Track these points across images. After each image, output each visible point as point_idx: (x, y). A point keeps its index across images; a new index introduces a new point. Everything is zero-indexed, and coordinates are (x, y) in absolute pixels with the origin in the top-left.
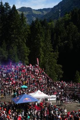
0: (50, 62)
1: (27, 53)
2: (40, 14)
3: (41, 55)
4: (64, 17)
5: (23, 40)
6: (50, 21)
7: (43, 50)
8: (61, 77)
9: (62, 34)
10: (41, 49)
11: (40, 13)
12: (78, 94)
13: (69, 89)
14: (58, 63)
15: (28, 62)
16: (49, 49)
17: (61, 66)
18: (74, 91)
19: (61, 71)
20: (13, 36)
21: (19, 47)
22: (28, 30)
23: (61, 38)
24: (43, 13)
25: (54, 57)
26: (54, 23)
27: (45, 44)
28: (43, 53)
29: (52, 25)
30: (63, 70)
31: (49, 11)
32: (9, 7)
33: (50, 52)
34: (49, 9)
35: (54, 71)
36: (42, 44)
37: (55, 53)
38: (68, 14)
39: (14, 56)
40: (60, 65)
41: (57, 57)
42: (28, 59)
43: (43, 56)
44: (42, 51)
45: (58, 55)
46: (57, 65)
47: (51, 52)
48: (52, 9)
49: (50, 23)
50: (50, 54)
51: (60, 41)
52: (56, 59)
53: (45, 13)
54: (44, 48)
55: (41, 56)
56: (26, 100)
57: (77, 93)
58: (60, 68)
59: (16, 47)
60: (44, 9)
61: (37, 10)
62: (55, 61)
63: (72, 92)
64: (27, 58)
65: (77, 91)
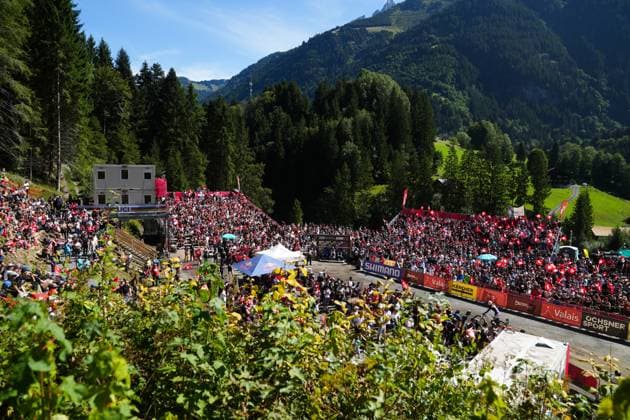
1: (203, 166)
2: (204, 91)
4: (262, 96)
5: (193, 139)
6: (233, 103)
9: (261, 128)
10: (229, 158)
11: (205, 88)
12: (342, 246)
14: (263, 186)
16: (245, 157)
17: (270, 191)
18: (335, 240)
20: (172, 130)
21: (185, 153)
22: (202, 118)
23: (259, 137)
24: (211, 88)
25: (256, 174)
26: (241, 108)
27: (238, 147)
29: (238, 110)
31: (223, 85)
32: (162, 73)
34: (222, 81)
36: (232, 148)
37: (257, 165)
38: (270, 90)
39: (179, 172)
40: (268, 188)
41: (261, 174)
42: (205, 177)
44: (232, 162)
45: (264, 170)
46: (262, 189)
47: (250, 163)
48: (229, 81)
49: (234, 107)
50: (247, 167)
51: (258, 141)
52: (260, 178)
53: (215, 88)
54: (236, 155)
56: (268, 267)
57: (339, 244)
58: (268, 194)
59: (179, 154)
60: (213, 82)
61: (198, 83)
63: (330, 243)
64: (202, 175)
65: (339, 241)
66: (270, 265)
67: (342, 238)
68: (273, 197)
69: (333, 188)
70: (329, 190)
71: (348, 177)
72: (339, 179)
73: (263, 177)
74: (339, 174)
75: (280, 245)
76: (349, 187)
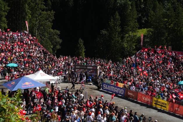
0: (41, 25)
1: (4, 11)
3: (26, 14)
7: (29, 7)
8: (59, 48)
10: (27, 6)
12: (91, 73)
13: (79, 67)
14: (53, 28)
15: (6, 25)
16: (40, 5)
17: (58, 32)
18: (87, 69)
19: (58, 39)
25: (47, 19)
28: (30, 12)
30: (60, 38)
33: (41, 11)
35: (48, 40)
37: (49, 12)
40: (57, 30)
41: (51, 19)
42: (7, 20)
43: (30, 16)
44: (29, 9)
45: (54, 16)
46: (52, 30)
47: (43, 11)
50: (41, 14)
52: (50, 22)
54: (32, 4)
55: (27, 17)
57: (90, 71)
58: (57, 34)
62: (50, 24)
63: (83, 71)
65: (90, 69)
66: (27, 83)
67: (91, 68)
68: (60, 36)
69: (108, 31)
70: (104, 32)
71: (119, 23)
72: (112, 24)
73: (53, 21)
74: (112, 20)
75: (41, 71)
76: (120, 30)
